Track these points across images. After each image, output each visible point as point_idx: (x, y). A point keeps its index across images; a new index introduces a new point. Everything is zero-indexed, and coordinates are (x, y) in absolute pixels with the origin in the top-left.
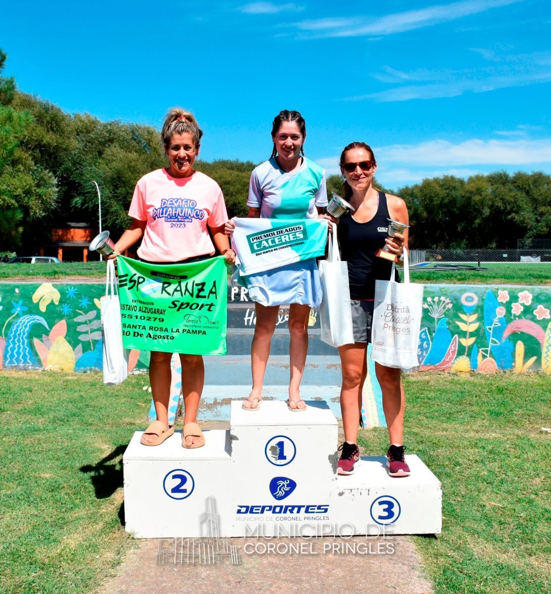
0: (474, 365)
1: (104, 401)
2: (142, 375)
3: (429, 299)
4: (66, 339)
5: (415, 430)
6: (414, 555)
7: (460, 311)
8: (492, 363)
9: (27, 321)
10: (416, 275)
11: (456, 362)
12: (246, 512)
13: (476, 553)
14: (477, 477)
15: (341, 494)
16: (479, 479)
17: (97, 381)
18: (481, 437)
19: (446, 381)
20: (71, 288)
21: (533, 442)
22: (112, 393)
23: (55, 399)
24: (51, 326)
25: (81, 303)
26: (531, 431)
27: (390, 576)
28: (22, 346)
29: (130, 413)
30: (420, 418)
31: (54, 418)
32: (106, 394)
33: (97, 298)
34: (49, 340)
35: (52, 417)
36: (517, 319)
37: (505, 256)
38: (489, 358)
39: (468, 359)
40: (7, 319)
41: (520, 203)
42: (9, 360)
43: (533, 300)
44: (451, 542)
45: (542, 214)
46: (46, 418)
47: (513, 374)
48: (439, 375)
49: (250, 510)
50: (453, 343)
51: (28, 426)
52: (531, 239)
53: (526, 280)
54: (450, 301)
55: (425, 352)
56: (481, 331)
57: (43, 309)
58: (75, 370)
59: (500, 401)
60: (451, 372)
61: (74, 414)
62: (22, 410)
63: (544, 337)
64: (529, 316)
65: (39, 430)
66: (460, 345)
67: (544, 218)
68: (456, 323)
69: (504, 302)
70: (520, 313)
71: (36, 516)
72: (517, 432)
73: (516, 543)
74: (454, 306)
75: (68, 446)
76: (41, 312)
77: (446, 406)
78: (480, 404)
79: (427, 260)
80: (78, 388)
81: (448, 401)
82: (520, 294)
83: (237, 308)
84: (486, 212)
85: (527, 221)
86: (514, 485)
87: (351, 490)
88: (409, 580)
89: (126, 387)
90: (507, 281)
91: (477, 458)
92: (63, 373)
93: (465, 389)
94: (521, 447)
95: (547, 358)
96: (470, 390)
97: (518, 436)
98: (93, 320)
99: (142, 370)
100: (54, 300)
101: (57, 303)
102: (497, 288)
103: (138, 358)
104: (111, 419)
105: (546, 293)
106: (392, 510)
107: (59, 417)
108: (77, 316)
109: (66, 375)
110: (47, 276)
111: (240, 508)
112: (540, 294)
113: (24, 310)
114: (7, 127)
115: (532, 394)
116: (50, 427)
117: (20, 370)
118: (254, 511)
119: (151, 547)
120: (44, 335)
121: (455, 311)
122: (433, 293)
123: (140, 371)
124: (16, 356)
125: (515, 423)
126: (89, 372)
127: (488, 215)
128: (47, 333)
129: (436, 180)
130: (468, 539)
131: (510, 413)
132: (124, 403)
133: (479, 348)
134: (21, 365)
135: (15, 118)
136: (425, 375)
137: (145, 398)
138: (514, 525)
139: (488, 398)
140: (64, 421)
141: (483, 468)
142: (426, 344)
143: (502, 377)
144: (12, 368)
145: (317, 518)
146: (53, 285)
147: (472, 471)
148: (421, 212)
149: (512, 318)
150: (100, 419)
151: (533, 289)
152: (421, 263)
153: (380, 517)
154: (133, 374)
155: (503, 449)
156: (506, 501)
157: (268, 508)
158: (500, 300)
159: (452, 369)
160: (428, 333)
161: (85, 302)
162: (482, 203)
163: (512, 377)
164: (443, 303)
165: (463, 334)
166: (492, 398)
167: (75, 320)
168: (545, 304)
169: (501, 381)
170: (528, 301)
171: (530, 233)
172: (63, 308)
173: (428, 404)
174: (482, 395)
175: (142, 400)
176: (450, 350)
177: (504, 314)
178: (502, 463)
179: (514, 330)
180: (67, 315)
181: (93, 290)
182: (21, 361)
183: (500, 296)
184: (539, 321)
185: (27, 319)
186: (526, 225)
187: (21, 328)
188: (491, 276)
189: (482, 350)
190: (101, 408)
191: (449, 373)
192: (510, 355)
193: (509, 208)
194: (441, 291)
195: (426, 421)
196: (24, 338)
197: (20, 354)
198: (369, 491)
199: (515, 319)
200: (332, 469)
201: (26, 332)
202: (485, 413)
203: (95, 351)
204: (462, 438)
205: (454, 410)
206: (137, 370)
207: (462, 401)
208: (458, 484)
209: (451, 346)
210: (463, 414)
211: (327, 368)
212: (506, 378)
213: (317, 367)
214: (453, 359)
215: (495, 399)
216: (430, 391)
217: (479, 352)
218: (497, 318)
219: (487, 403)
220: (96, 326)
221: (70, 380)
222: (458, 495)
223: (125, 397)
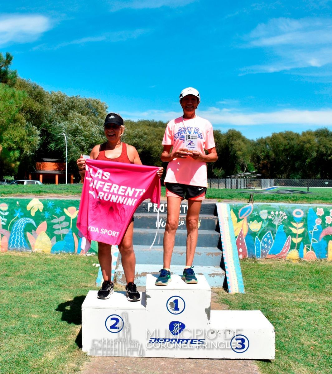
0: (301, 256)
1: (69, 272)
2: (92, 256)
3: (272, 213)
4: (46, 233)
5: (262, 296)
6: (257, 372)
7: (292, 220)
8: (313, 254)
9: (23, 221)
10: (265, 197)
11: (289, 253)
13: (296, 373)
14: (299, 326)
15: (212, 333)
16: (301, 327)
17: (64, 259)
18: (304, 301)
19: (283, 265)
20: (50, 202)
22: (74, 267)
23: (39, 270)
24: (37, 225)
25: (56, 211)
28: (20, 237)
29: (85, 280)
30: (265, 288)
31: (39, 281)
32: (70, 268)
33: (65, 208)
34: (36, 233)
35: (38, 281)
36: (329, 226)
37: (326, 183)
38: (311, 251)
39: (297, 251)
40: (11, 220)
42: (12, 245)
44: (280, 365)
46: (34, 281)
47: (326, 262)
48: (279, 261)
49: (157, 341)
50: (287, 242)
51: (23, 286)
54: (286, 214)
55: (269, 246)
56: (306, 234)
57: (33, 214)
58: (51, 252)
59: (317, 279)
60: (286, 259)
61: (51, 280)
62: (20, 276)
65: (30, 289)
66: (292, 242)
68: (289, 228)
69: (321, 216)
70: (331, 223)
71: (30, 340)
72: (327, 298)
73: (321, 368)
74: (288, 217)
75: (48, 299)
76: (32, 216)
77: (282, 281)
78: (304, 280)
79: (275, 185)
80: (53, 263)
81: (284, 277)
82: (331, 211)
83: (151, 216)
84: (314, 154)
86: (323, 332)
87: (219, 330)
89: (82, 264)
90: (323, 201)
91: (300, 314)
92: (44, 254)
93: (295, 270)
94: (328, 308)
96: (298, 271)
97: (327, 301)
98: (63, 221)
99: (92, 253)
100: (40, 209)
101: (41, 211)
102: (316, 206)
104: (73, 283)
106: (244, 344)
107: (42, 281)
108: (53, 219)
109: (46, 255)
110: (35, 194)
111: (151, 340)
113: (21, 214)
114: (12, 100)
116: (37, 287)
117: (18, 251)
118: (159, 341)
119: (98, 361)
120: (33, 230)
121: (289, 221)
122: (275, 209)
123: (91, 254)
124: (16, 243)
125: (326, 293)
126: (59, 253)
127: (315, 156)
128: (35, 229)
129: (281, 134)
130: (292, 364)
131: (323, 286)
132: (81, 274)
133: (304, 244)
134: (19, 248)
135: (17, 95)
136: (270, 261)
137: (94, 271)
138: (321, 357)
139: (309, 276)
140: (45, 283)
141: (304, 321)
142: (270, 241)
143: (319, 263)
144: (14, 250)
146: (39, 200)
147: (296, 322)
148: (271, 154)
149: (326, 225)
150: (67, 283)
152: (271, 187)
153: (237, 348)
154: (86, 256)
155: (317, 309)
156: (317, 341)
157: (168, 340)
158: (318, 214)
159: (286, 258)
160: (271, 234)
161: (58, 211)
162: (311, 149)
163: (326, 263)
164: (281, 216)
165: (294, 235)
166: (312, 277)
167: (52, 221)
169: (318, 266)
172: (45, 214)
173: (270, 279)
174: (305, 275)
175: (92, 272)
176: (285, 245)
177: (321, 223)
178: (316, 318)
179: (327, 233)
180: (47, 218)
181: (63, 203)
182: (19, 246)
183: (318, 211)
185: (23, 220)
187: (19, 225)
188: (314, 198)
189: (306, 246)
190: (67, 276)
191: (285, 260)
192: (325, 250)
193: (329, 152)
194: (280, 208)
195: (268, 290)
196: (21, 232)
197: (19, 241)
198: (230, 331)
199: (328, 226)
200: (207, 317)
201: (22, 228)
202: (307, 286)
203: (64, 241)
204: (291, 301)
205: (287, 284)
206: (89, 253)
207: (292, 278)
208: (287, 330)
209: (286, 243)
210: (293, 286)
211: (207, 255)
212: (322, 264)
213: (200, 254)
214: (287, 251)
215: (313, 277)
216: (272, 271)
217: (304, 247)
218: (316, 225)
219: (309, 280)
220: (65, 225)
221: (49, 258)
222: (286, 337)
223: (82, 270)
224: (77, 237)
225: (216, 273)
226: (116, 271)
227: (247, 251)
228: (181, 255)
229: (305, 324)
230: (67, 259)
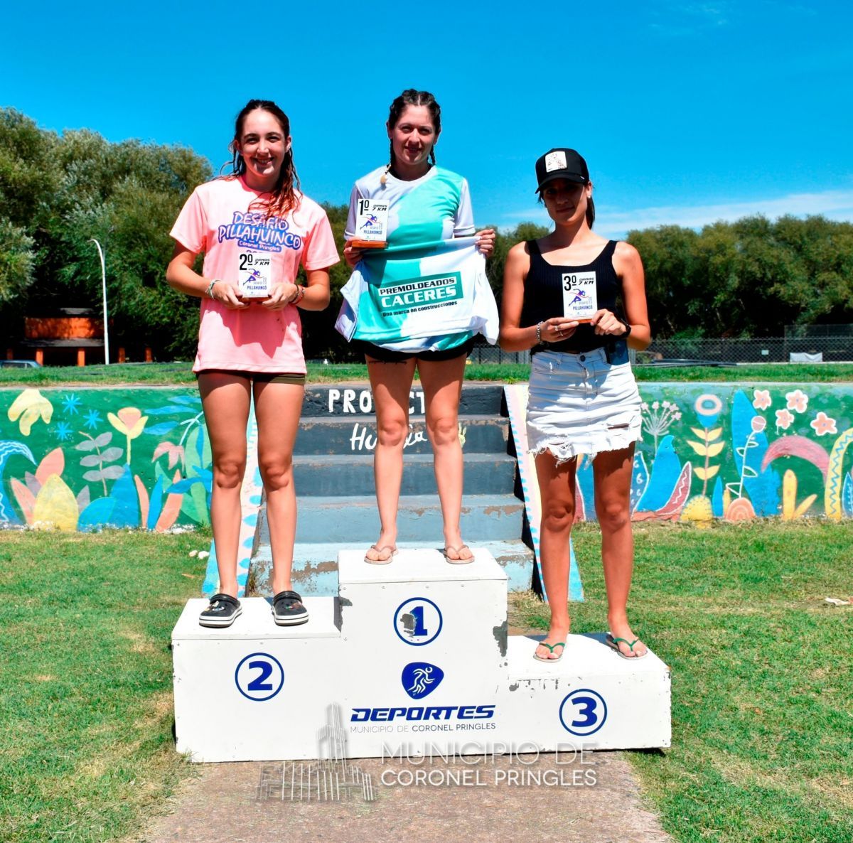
0: (718, 510)
1: (129, 573)
2: (186, 534)
4: (64, 480)
6: (629, 777)
7: (694, 423)
8: (746, 504)
11: (688, 505)
12: (366, 719)
13: (724, 776)
14: (725, 670)
15: (513, 688)
16: (729, 671)
17: (114, 545)
18: (731, 612)
19: (673, 535)
20: (70, 398)
21: (812, 619)
22: (141, 561)
23: (49, 571)
24: (39, 458)
25: (88, 420)
26: (809, 603)
27: (592, 807)
29: (172, 589)
31: (50, 597)
32: (131, 563)
33: (111, 412)
34: (36, 480)
35: (48, 596)
36: (785, 434)
37: (765, 352)
38: (740, 498)
39: (707, 500)
41: (789, 268)
43: (809, 404)
44: (686, 760)
45: (823, 285)
46: (37, 598)
47: (780, 523)
48: (663, 526)
49: (372, 715)
50: (682, 477)
51: (9, 609)
52: (806, 325)
53: (797, 377)
54: (677, 409)
55: (639, 490)
56: (728, 455)
57: (25, 430)
58: (79, 529)
59: (760, 561)
60: (681, 521)
61: (82, 591)
63: (828, 463)
64: (803, 430)
65: (27, 615)
66: (695, 477)
67: (827, 290)
68: (687, 444)
69: (764, 409)
70: (789, 425)
72: (786, 605)
73: (786, 760)
74: (684, 416)
75: (76, 636)
76: (23, 436)
77: (674, 571)
78: (728, 566)
80: (85, 554)
81: (677, 563)
82: (788, 396)
83: (339, 422)
84: (734, 281)
85: (801, 295)
86: (783, 680)
87: (529, 681)
88: (623, 811)
89: (161, 552)
91: (725, 642)
92: (58, 533)
93: (703, 545)
94: (792, 626)
95: (833, 497)
96: (712, 546)
97: (789, 610)
98: (108, 446)
99: (186, 527)
100: (43, 417)
101: (48, 422)
102: (751, 386)
103: (180, 507)
104: (142, 597)
105: (830, 394)
106: (594, 711)
107: (57, 595)
108: (81, 441)
109: (64, 536)
110: (28, 382)
111: (355, 713)
112: (821, 395)
115: (811, 550)
116: (45, 610)
118: (378, 717)
119: (219, 774)
120: (27, 473)
121: (685, 424)
122: (651, 395)
123: (183, 528)
125: (783, 593)
126: (101, 531)
127: (737, 286)
128: (32, 469)
129: (651, 233)
130: (713, 757)
131: (776, 578)
132: (161, 575)
133: (724, 482)
136: (641, 527)
137: (194, 568)
138: (784, 736)
139: (741, 557)
140: (67, 602)
141: (735, 656)
142: (641, 477)
145: (477, 727)
146: (41, 393)
147: (717, 661)
149: (777, 433)
150: (125, 598)
151: (810, 388)
153: (576, 724)
154: (172, 533)
155: (765, 629)
156: (771, 702)
157: (400, 712)
158: (756, 405)
159: (682, 517)
160: (643, 461)
162: (727, 267)
163: (779, 527)
164: (667, 412)
165: (699, 461)
166: (746, 558)
167: (78, 448)
168: (828, 411)
169: (760, 533)
170: (801, 407)
171: (805, 316)
172: (57, 428)
173: (645, 569)
174: (731, 554)
175: (188, 570)
176: (678, 487)
177: (764, 427)
178: (764, 648)
179: (780, 453)
180: (65, 439)
181: (105, 399)
183: (757, 398)
184: (820, 438)
185: (1, 448)
186: (798, 302)
189: (730, 486)
190: (125, 583)
192: (775, 494)
193: (769, 275)
194: (664, 394)
195: (643, 592)
198: (557, 683)
199: (781, 435)
200: (499, 649)
202: (736, 579)
203: (111, 497)
204: (700, 614)
205: (686, 576)
206: (178, 527)
207: (699, 562)
208: (694, 679)
209: (681, 480)
210: (702, 581)
211: (485, 512)
212: (768, 529)
213: (469, 512)
214: (683, 500)
215: (751, 558)
216: (648, 550)
217: (724, 489)
218: (753, 433)
219: (739, 564)
220: (112, 457)
221: (72, 544)
222: (695, 695)
223: (161, 566)
224: (146, 487)
225: (510, 555)
226: (253, 561)
227: (583, 506)
228: (420, 515)
229: (739, 663)
230: (121, 543)
